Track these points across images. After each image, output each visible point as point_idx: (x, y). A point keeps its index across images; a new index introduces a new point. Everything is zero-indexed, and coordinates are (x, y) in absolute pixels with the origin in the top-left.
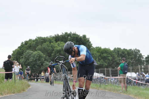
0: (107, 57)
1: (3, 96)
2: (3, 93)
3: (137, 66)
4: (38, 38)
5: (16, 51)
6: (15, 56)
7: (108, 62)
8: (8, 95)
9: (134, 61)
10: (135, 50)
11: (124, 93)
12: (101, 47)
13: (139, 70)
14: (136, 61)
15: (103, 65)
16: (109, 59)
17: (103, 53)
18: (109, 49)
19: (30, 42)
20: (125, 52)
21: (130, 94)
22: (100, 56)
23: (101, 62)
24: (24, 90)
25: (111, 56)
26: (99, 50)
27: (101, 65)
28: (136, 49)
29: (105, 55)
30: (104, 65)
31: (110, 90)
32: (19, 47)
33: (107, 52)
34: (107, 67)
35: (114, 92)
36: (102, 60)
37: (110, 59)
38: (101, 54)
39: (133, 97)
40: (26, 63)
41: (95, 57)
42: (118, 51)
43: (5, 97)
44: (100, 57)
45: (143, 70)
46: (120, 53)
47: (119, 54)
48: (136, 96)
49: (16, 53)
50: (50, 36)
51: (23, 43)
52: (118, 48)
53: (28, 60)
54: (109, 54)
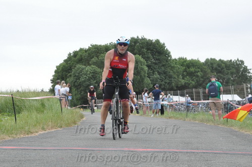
0: (196, 72)
1: (46, 132)
2: (45, 127)
3: (240, 84)
4: (93, 46)
5: (61, 66)
6: (60, 74)
7: (197, 80)
8: (53, 130)
9: (235, 77)
10: (236, 61)
11: (224, 124)
12: (186, 58)
13: (244, 90)
14: (239, 78)
15: (189, 84)
16: (197, 76)
17: (189, 67)
18: (199, 61)
19: (80, 53)
20: (221, 65)
21: (232, 126)
22: (185, 70)
23: (187, 80)
24: (75, 123)
25: (202, 71)
26: (184, 62)
27: (187, 85)
28: (238, 60)
29: (192, 69)
30: (191, 84)
31: (202, 121)
32: (65, 61)
33: (195, 66)
34: (196, 87)
35: (208, 124)
36: (188, 77)
37: (199, 75)
38: (186, 69)
39: (236, 130)
40: (76, 83)
41: (178, 72)
42: (212, 64)
43: (49, 132)
44: (185, 73)
45: (249, 90)
46: (215, 66)
47: (213, 68)
48: (242, 128)
49: (61, 69)
50: (110, 44)
51: (70, 54)
52: (211, 59)
53: (79, 79)
54: (199, 68)
